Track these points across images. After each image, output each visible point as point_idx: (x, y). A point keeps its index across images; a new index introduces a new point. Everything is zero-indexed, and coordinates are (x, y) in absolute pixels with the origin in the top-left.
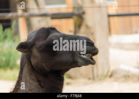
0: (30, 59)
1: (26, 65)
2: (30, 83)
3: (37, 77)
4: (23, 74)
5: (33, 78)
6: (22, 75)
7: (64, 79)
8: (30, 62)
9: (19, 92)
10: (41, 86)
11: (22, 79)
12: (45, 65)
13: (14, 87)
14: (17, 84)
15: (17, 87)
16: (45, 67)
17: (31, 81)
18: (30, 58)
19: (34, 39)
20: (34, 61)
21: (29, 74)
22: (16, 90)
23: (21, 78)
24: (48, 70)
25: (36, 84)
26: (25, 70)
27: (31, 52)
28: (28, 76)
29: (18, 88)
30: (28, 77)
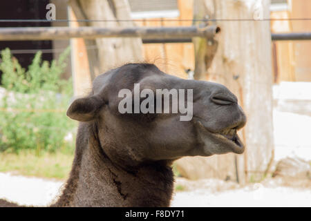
0: (97, 133)
1: (89, 146)
2: (97, 186)
3: (113, 174)
4: (82, 165)
5: (103, 175)
6: (80, 167)
7: (175, 178)
8: (97, 139)
9: (72, 206)
10: (121, 194)
11: (78, 178)
12: (130, 149)
13: (61, 193)
14: (67, 187)
15: (68, 194)
16: (131, 153)
17: (99, 183)
18: (97, 131)
19: (105, 89)
20: (105, 139)
21: (95, 166)
22: (64, 200)
23: (78, 174)
24: (138, 159)
25: (110, 189)
26: (87, 156)
27: (100, 118)
28: (94, 172)
29: (70, 197)
30: (92, 173)
